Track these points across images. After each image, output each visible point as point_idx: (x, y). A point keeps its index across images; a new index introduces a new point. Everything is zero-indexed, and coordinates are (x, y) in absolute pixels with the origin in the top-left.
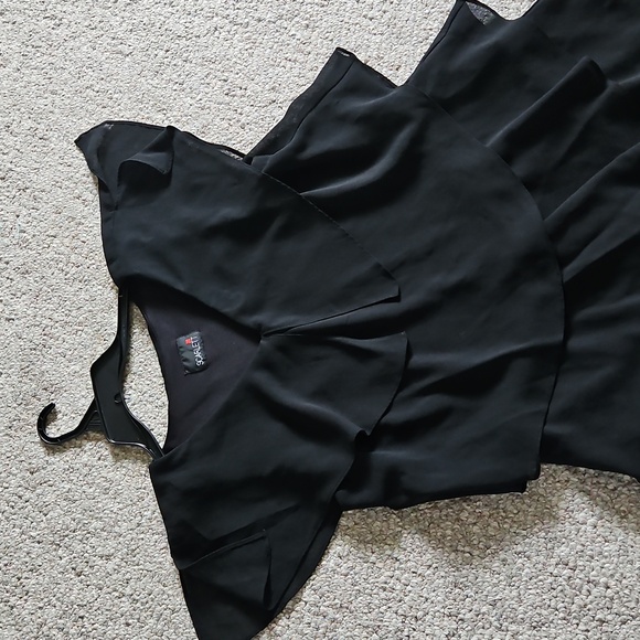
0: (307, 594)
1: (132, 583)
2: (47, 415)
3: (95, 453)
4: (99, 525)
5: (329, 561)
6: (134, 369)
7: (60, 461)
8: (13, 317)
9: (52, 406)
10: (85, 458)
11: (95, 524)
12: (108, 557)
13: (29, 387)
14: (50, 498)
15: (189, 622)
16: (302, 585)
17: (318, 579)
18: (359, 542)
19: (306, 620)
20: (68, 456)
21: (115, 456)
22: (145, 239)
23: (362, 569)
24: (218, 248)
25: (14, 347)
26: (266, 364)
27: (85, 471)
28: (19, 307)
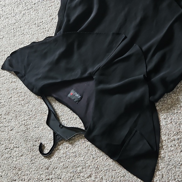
0: (163, 138)
1: (104, 178)
2: (41, 148)
3: (64, 148)
4: (80, 168)
5: (163, 123)
6: (60, 115)
7: (54, 159)
8: (12, 128)
9: (41, 144)
10: (62, 151)
11: (79, 169)
12: (90, 176)
13: (30, 144)
14: (59, 172)
15: (131, 176)
16: (159, 136)
17: (163, 131)
18: (167, 110)
19: (169, 146)
20: (56, 154)
21: (71, 143)
22: (39, 76)
23: (175, 117)
24: (63, 64)
25: (18, 136)
26: (99, 82)
27: (65, 155)
28: (12, 124)
